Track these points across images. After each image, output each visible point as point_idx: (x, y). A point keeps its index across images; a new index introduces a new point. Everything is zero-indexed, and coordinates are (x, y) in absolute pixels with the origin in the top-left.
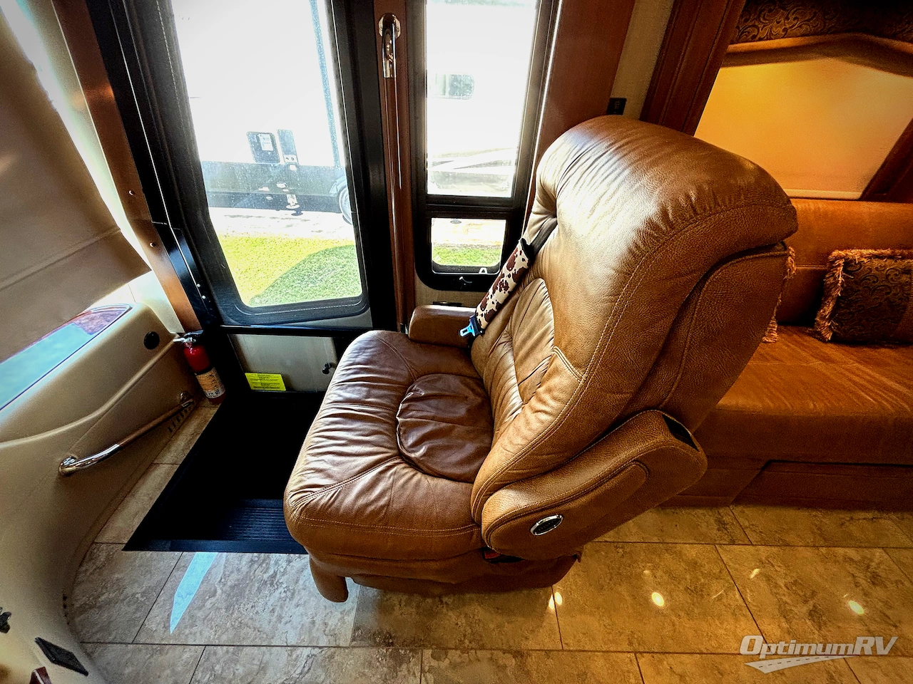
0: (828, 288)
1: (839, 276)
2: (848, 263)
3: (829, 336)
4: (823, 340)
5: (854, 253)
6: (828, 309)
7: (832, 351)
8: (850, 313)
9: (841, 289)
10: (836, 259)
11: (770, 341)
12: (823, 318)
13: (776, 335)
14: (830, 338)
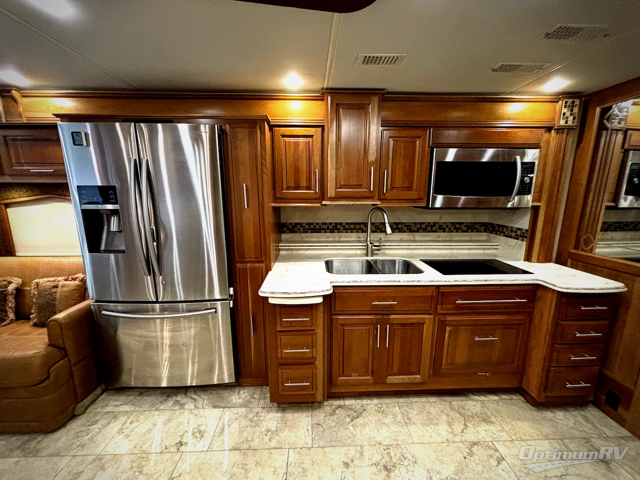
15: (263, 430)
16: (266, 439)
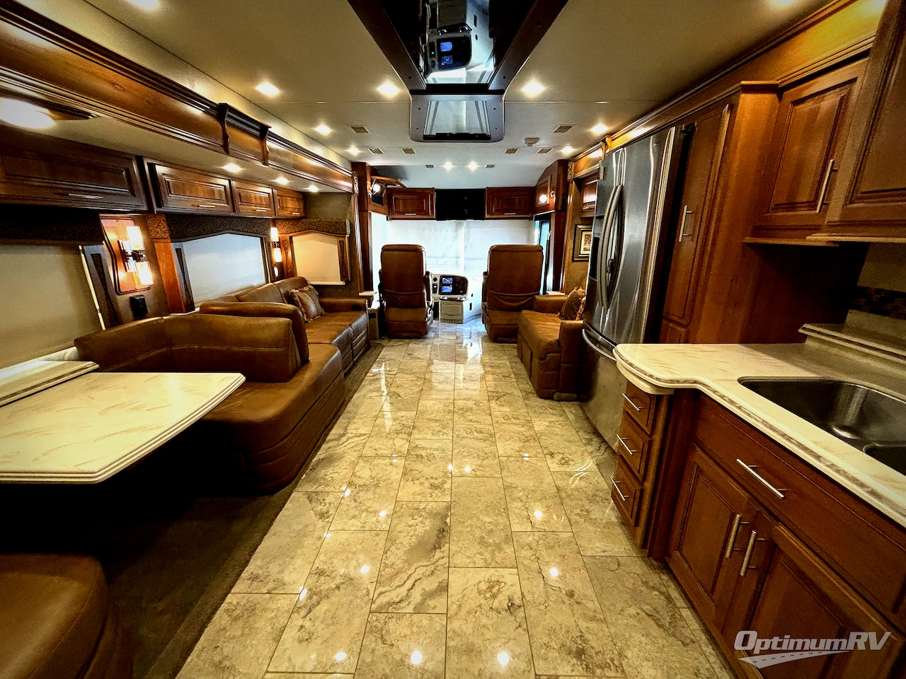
15: (587, 507)
16: (578, 511)
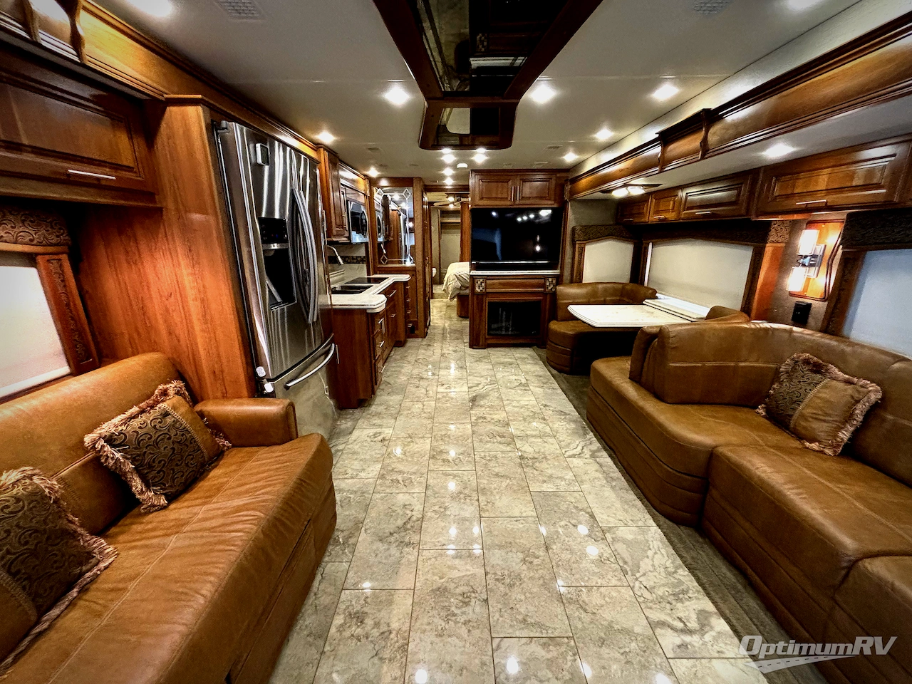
0: (116, 468)
1: (113, 454)
2: (110, 440)
3: (163, 501)
4: (164, 508)
5: (107, 428)
6: (137, 484)
7: (178, 511)
8: (158, 472)
9: (128, 462)
10: (95, 444)
11: (112, 559)
12: (142, 492)
13: (110, 549)
14: (166, 502)
